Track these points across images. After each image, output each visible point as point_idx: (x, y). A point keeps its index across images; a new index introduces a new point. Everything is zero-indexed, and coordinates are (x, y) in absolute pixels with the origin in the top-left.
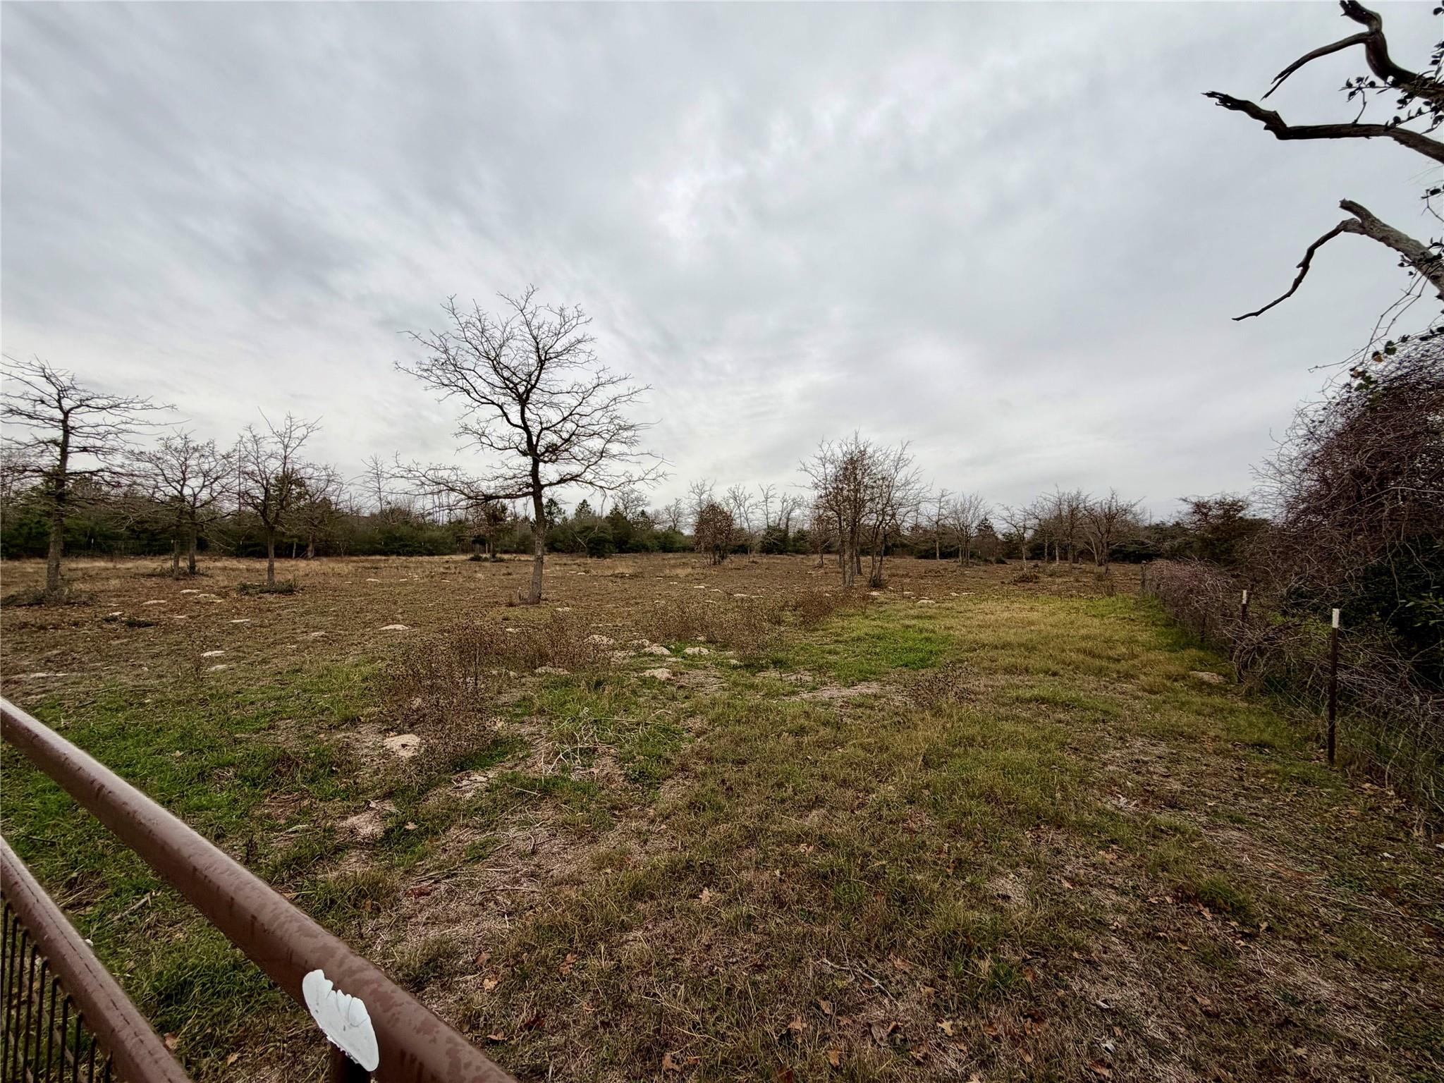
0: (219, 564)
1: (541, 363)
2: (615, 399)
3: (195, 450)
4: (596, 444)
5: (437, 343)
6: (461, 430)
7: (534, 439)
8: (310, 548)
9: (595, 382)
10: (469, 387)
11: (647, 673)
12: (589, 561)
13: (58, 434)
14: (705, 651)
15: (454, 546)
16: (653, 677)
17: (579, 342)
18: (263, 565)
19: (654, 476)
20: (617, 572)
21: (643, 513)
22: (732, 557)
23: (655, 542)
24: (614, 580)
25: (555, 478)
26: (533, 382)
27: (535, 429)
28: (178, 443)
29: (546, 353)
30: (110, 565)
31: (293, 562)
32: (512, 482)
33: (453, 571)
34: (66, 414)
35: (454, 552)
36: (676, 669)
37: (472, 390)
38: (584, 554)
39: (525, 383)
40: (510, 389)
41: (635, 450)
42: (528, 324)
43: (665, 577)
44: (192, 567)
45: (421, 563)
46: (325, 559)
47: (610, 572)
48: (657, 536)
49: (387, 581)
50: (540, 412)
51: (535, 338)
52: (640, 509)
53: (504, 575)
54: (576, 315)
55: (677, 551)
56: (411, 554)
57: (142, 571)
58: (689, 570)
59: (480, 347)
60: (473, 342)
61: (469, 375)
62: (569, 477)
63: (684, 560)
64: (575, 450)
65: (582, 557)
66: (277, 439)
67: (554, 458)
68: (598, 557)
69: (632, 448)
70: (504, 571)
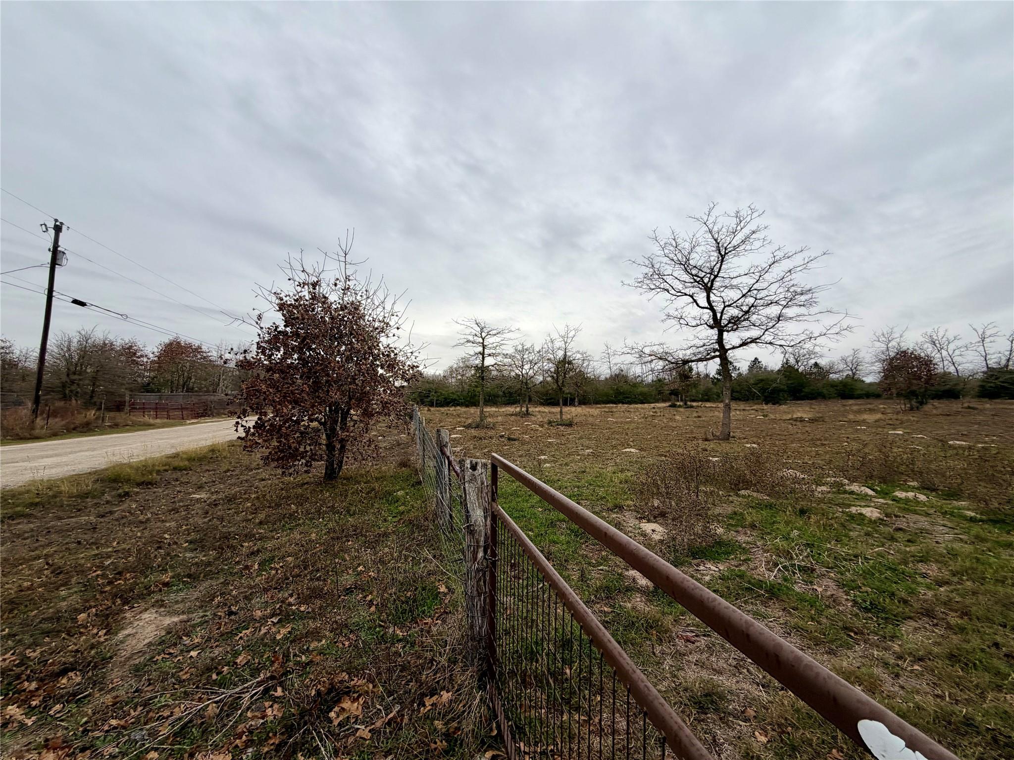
0: (537, 409)
1: (722, 258)
2: (790, 271)
3: (527, 350)
4: (774, 310)
5: (647, 262)
6: (665, 317)
7: (719, 315)
8: (576, 400)
9: (771, 261)
10: (667, 287)
11: (853, 510)
12: (765, 407)
13: (481, 349)
14: (922, 497)
15: (657, 397)
16: (861, 514)
17: (754, 232)
18: (556, 410)
19: (837, 330)
20: (795, 416)
21: (816, 364)
22: (936, 403)
23: (832, 390)
24: (794, 423)
25: (738, 342)
26: (716, 273)
27: (719, 308)
28: (520, 348)
29: (726, 249)
30: (497, 410)
31: (569, 408)
32: (701, 349)
33: (659, 414)
34: (483, 340)
35: (657, 401)
36: (889, 511)
37: (670, 289)
38: (760, 401)
39: (708, 275)
40: (698, 282)
41: (814, 310)
42: (711, 232)
43: (849, 421)
44: (527, 411)
45: (637, 408)
46: (583, 406)
47: (790, 416)
48: (833, 385)
49: (619, 420)
50: (723, 294)
51: (716, 240)
52: (812, 362)
53: (695, 417)
54: (750, 212)
55: (859, 397)
56: (630, 403)
57: (508, 413)
58: (879, 416)
59: (675, 258)
60: (670, 256)
61: (669, 279)
62: (749, 340)
63: (869, 406)
64: (754, 318)
65: (759, 404)
66: (561, 339)
67: (735, 327)
68: (774, 404)
69: (811, 309)
70: (695, 414)
